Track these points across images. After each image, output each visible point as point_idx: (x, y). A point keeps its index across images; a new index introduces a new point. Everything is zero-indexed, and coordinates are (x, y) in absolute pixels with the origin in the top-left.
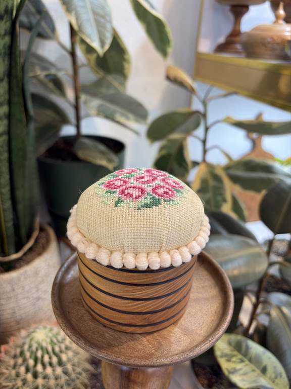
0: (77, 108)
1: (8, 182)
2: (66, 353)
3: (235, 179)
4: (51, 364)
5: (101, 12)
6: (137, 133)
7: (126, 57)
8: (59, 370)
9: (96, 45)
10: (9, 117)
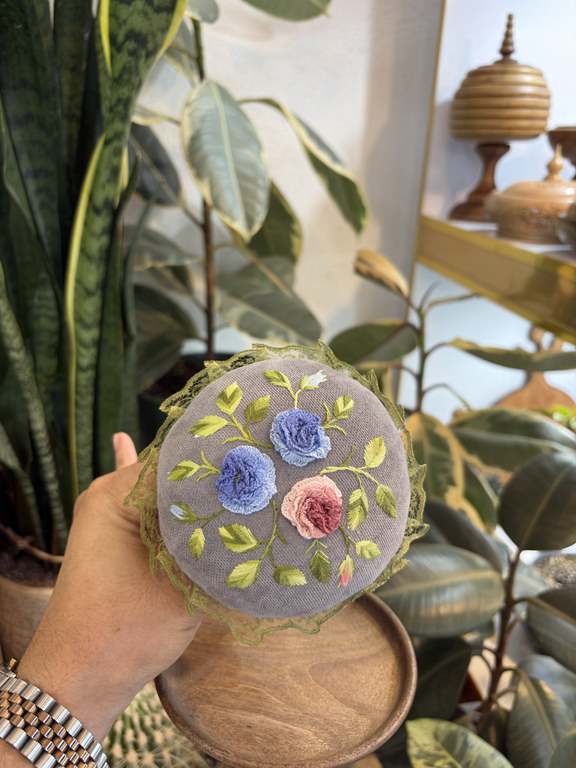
0: (209, 313)
3: (469, 444)
7: (295, 227)
10: (99, 343)
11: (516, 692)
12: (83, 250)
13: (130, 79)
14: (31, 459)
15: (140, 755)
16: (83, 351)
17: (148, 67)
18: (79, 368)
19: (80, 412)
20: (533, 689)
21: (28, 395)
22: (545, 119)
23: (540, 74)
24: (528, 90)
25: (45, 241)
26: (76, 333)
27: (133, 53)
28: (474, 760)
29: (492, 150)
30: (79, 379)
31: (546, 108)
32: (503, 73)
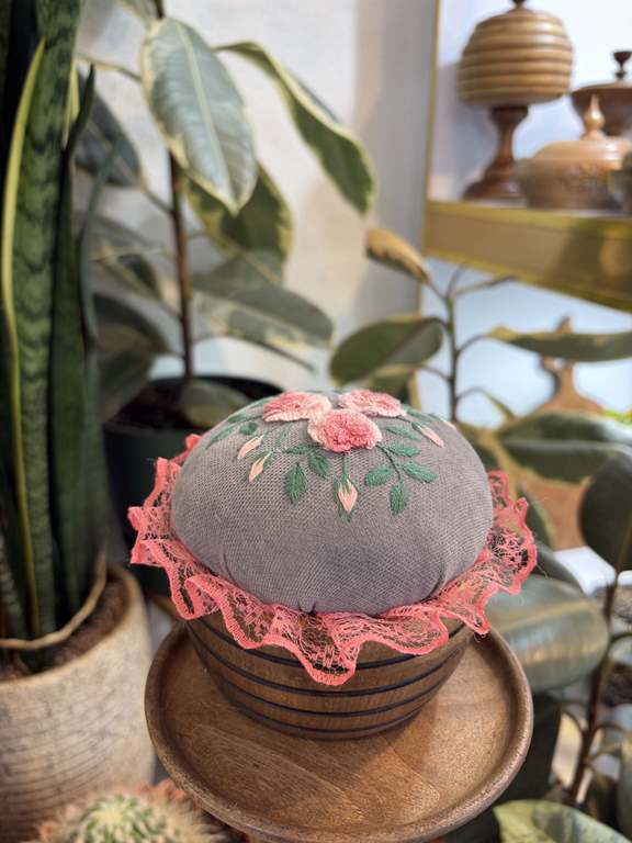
0: (184, 320)
5: (231, 131)
6: (309, 367)
12: (21, 207)
16: (30, 353)
18: (25, 377)
19: (28, 439)
22: (568, 74)
23: (558, 22)
26: (19, 328)
29: (508, 114)
30: (25, 392)
31: (570, 62)
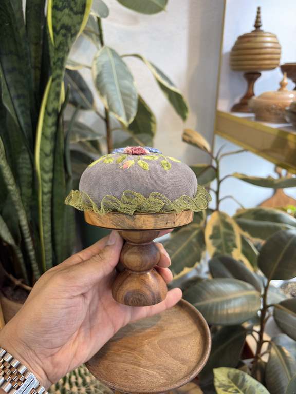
1: (50, 228)
2: (90, 376)
3: (244, 227)
4: (77, 384)
5: (127, 92)
7: (153, 118)
8: (83, 390)
9: (123, 119)
10: (53, 181)
11: (270, 353)
12: (43, 134)
13: (63, 48)
14: (20, 239)
15: (79, 388)
16: (45, 185)
17: (73, 42)
18: (43, 193)
19: (44, 215)
20: (278, 351)
21: (18, 207)
22: (278, 59)
23: (275, 37)
24: (269, 45)
25: (24, 130)
26: (41, 176)
27: (65, 36)
28: (248, 388)
29: (252, 76)
30: (43, 199)
31: (279, 54)
32: (256, 37)
